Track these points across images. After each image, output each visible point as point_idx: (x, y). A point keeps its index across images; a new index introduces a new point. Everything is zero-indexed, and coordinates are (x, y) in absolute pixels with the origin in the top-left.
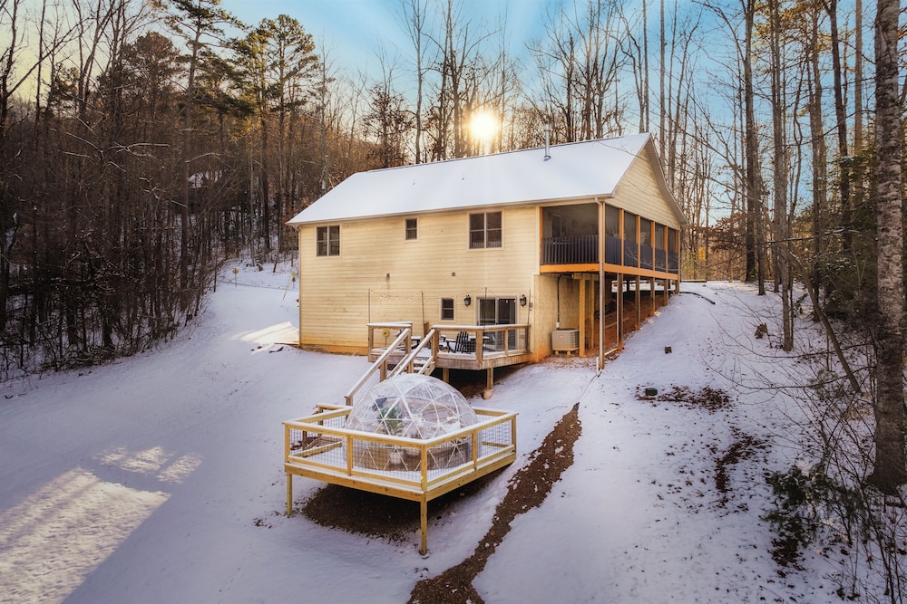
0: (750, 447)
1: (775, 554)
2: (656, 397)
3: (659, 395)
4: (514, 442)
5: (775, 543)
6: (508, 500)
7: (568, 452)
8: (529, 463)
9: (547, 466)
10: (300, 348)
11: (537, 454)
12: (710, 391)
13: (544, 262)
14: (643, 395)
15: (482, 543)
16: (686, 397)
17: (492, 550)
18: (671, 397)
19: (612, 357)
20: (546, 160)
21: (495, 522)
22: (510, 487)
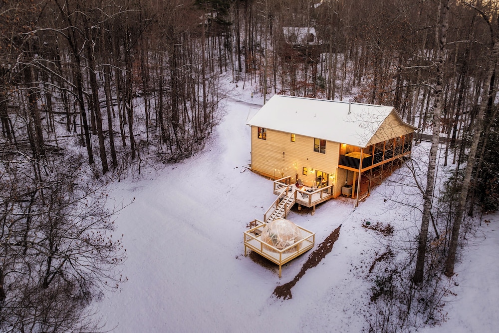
0: (389, 255)
1: (372, 297)
2: (369, 226)
3: (371, 225)
4: (314, 242)
5: (374, 294)
6: (308, 262)
7: (331, 246)
8: (317, 249)
9: (322, 251)
10: (252, 171)
11: (322, 245)
12: (389, 226)
13: (340, 163)
14: (365, 224)
15: (296, 277)
16: (379, 228)
17: (298, 280)
18: (374, 228)
19: (363, 200)
20: (348, 114)
21: (302, 270)
22: (309, 257)
